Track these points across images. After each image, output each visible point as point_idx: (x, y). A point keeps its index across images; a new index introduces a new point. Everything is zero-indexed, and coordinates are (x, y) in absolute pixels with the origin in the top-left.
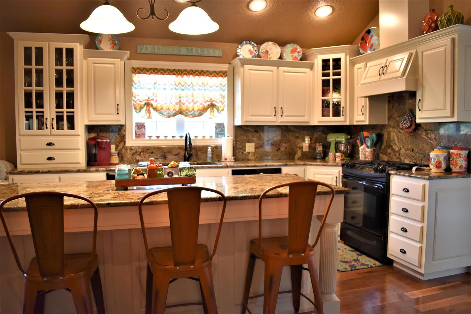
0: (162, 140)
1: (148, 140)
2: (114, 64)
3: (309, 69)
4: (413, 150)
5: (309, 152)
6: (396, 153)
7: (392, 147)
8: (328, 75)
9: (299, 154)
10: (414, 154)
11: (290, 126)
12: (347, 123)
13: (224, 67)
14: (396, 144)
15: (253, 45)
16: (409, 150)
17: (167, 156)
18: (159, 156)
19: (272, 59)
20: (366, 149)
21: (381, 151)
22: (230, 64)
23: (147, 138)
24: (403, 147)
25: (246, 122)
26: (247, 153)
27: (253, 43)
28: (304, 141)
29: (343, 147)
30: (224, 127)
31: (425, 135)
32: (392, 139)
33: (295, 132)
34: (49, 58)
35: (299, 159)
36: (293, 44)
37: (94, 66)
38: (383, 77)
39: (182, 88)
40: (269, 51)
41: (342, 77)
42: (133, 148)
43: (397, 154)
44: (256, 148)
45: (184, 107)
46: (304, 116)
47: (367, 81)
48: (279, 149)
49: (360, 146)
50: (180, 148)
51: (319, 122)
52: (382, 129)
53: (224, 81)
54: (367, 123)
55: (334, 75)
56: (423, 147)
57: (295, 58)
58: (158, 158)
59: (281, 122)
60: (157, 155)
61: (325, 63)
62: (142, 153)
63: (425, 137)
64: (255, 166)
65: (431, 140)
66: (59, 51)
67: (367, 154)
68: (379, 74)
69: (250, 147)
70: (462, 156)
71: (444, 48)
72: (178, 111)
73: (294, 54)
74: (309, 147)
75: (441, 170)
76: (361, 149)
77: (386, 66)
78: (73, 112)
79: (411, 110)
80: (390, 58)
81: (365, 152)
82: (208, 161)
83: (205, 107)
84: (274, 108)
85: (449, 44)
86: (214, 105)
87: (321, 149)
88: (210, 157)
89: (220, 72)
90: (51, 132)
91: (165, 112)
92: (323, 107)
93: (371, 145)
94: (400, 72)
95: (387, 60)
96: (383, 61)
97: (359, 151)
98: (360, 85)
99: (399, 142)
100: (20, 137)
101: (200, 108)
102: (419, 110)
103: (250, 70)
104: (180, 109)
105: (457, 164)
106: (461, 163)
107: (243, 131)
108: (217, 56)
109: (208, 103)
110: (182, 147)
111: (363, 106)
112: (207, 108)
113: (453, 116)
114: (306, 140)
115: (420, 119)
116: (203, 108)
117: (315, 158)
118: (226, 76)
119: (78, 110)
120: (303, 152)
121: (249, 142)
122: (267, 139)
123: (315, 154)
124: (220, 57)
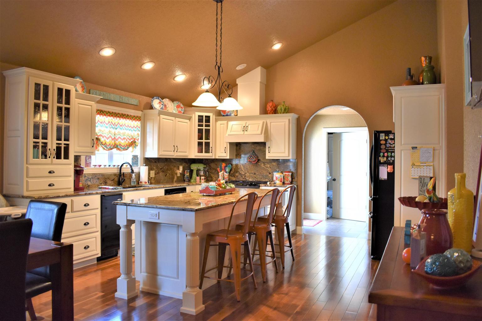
0: (102, 168)
1: (92, 169)
2: (91, 106)
3: (189, 121)
4: (255, 174)
5: (180, 176)
6: (242, 176)
7: (239, 172)
8: (202, 126)
9: (176, 178)
10: (255, 176)
11: (172, 158)
12: (213, 158)
13: (139, 113)
14: (242, 171)
15: (160, 100)
16: (253, 173)
17: (107, 181)
18: (102, 181)
19: (169, 111)
20: (225, 173)
21: (230, 175)
22: (142, 111)
23: (92, 167)
24: (248, 172)
25: (161, 155)
26: (151, 178)
27: (160, 99)
28: (178, 169)
29: (202, 173)
30: (138, 159)
32: (239, 167)
33: (174, 162)
34: (53, 95)
35: (176, 182)
36: (177, 102)
37: (79, 106)
38: (246, 133)
39: (116, 127)
40: (166, 105)
41: (211, 128)
42: (86, 176)
43: (244, 177)
44: (155, 174)
45: (117, 142)
46: (186, 152)
47: (232, 133)
48: (166, 175)
49: (220, 172)
50: (115, 175)
51: (195, 156)
52: (230, 161)
53: (138, 123)
54: (228, 158)
55: (205, 126)
56: (262, 172)
57: (180, 112)
58: (102, 183)
59: (176, 156)
60: (101, 181)
61: (200, 119)
62: (92, 180)
63: (263, 166)
64: (176, 186)
65: (267, 168)
66: (60, 90)
67: (226, 176)
68: (243, 131)
69: (153, 173)
70: (290, 176)
71: (285, 123)
72: (114, 146)
73: (179, 109)
74: (180, 173)
75: (281, 183)
76: (221, 173)
77: (247, 126)
78: (68, 145)
79: (254, 151)
80: (248, 122)
81: (224, 175)
82: (132, 184)
83: (130, 143)
84: (174, 146)
85: (287, 121)
86: (135, 142)
87: (188, 174)
88: (134, 182)
89: (137, 117)
90: (52, 161)
91: (108, 146)
92: (198, 147)
93: (229, 171)
94: (259, 132)
95: (246, 123)
96: (243, 123)
97: (218, 175)
98: (227, 135)
99: (244, 169)
100: (27, 165)
101: (127, 144)
102: (269, 152)
103: (163, 118)
104: (115, 144)
105: (288, 180)
106: (290, 179)
107: (149, 162)
108: (136, 104)
109: (132, 140)
110: (116, 174)
111: (225, 148)
112: (131, 144)
113: (289, 156)
114: (181, 168)
115: (269, 157)
116: (129, 144)
117: (184, 181)
118: (140, 120)
119: (71, 143)
120: (178, 177)
121: (152, 170)
122: (161, 168)
123: (184, 178)
124: (137, 106)
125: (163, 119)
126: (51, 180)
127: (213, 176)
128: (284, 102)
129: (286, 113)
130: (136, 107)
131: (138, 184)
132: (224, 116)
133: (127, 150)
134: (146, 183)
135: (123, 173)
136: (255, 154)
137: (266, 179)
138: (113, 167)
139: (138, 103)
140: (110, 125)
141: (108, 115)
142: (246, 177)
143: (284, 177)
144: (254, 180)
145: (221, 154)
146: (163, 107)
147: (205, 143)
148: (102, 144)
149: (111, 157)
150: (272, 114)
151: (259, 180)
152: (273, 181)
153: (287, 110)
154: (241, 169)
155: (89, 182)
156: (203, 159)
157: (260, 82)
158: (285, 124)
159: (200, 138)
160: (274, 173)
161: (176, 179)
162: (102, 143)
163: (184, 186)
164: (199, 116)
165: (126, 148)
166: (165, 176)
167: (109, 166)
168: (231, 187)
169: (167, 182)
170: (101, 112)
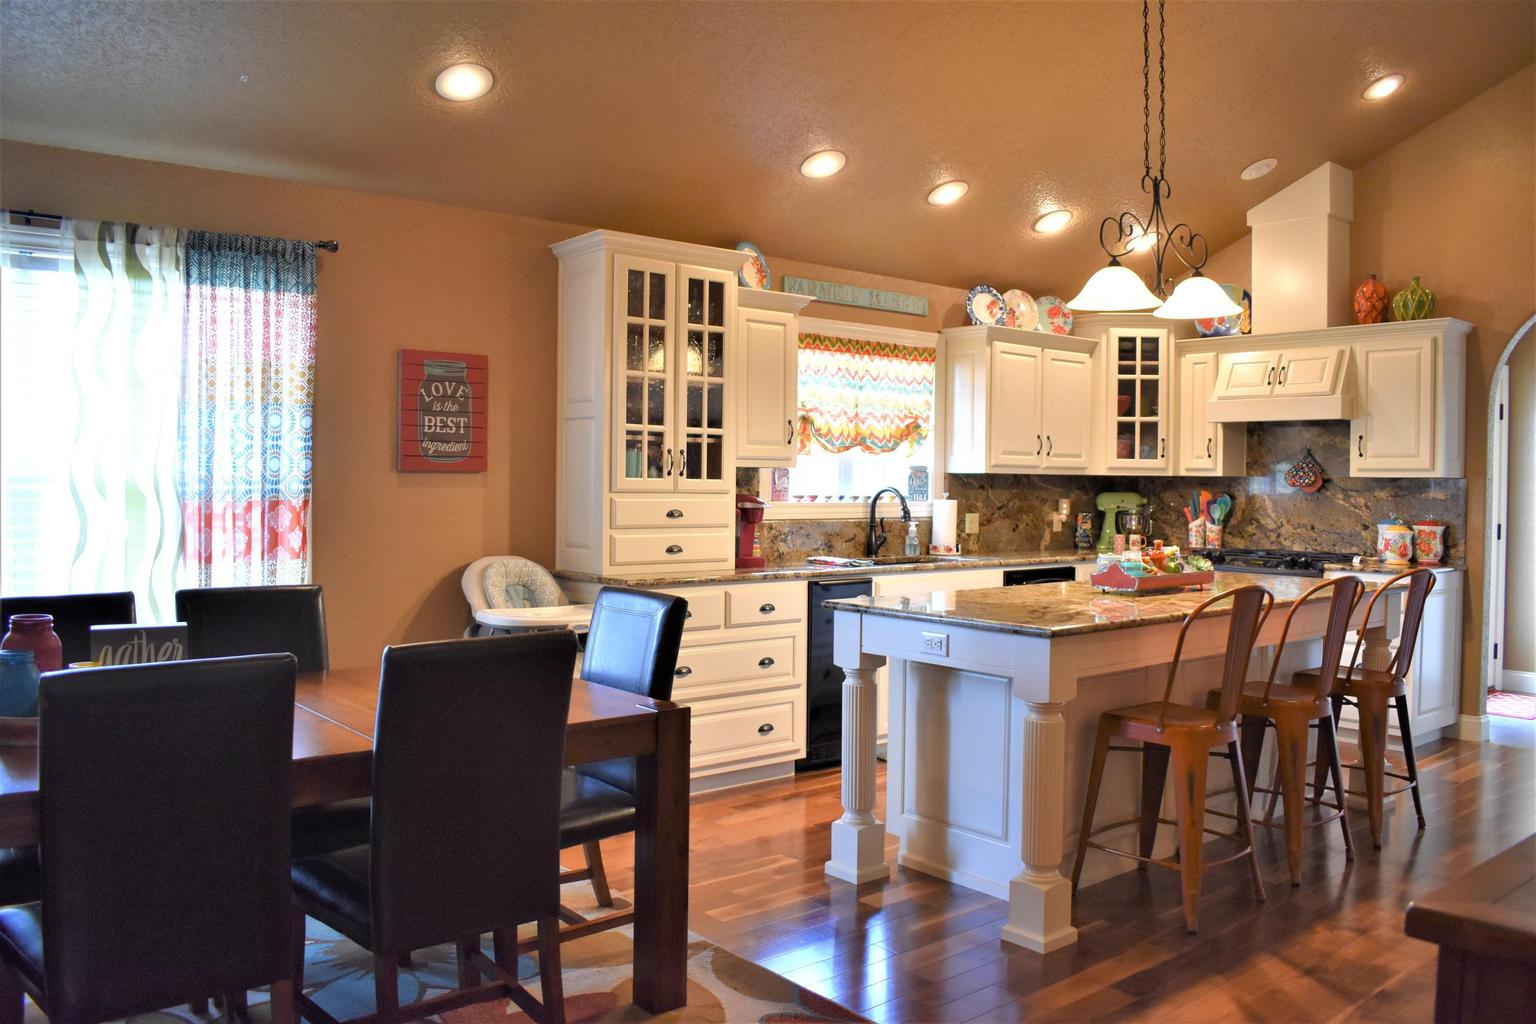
0: (821, 506)
1: (791, 506)
2: (784, 325)
3: (1088, 355)
4: (1313, 528)
5: (1061, 532)
6: (1269, 534)
7: (1259, 522)
8: (1132, 370)
9: (1046, 537)
10: (1315, 535)
11: (1035, 476)
12: (1170, 473)
13: (930, 339)
14: (1269, 516)
15: (995, 295)
16: (1305, 526)
17: (834, 542)
18: (819, 543)
19: (1024, 329)
20: (1209, 525)
21: (1228, 531)
22: (939, 332)
23: (792, 500)
24: (1288, 522)
25: (995, 466)
26: (966, 537)
27: (995, 292)
28: (1057, 509)
29: (1134, 523)
30: (927, 477)
31: (1343, 499)
32: (1258, 505)
33: (1042, 488)
34: (677, 300)
35: (1047, 549)
36: (1052, 298)
37: (749, 325)
38: (1279, 389)
39: (861, 384)
40: (1015, 309)
41: (1161, 377)
42: (774, 526)
43: (1273, 537)
44: (981, 524)
45: (864, 428)
46: (1079, 456)
47: (1232, 392)
48: (1017, 527)
49: (1193, 520)
50: (858, 525)
51: (1110, 469)
52: (1230, 486)
53: (928, 370)
54: (1219, 473)
55: (1143, 373)
56: (1338, 521)
57: (1059, 329)
58: (818, 549)
59: (1046, 468)
60: (816, 543)
61: (1126, 348)
62: (789, 538)
63: (1341, 502)
64: (1041, 563)
65: (1356, 508)
66: (696, 285)
67: (1211, 535)
68: (1269, 383)
69: (972, 522)
70: (1438, 536)
71: (1417, 352)
72: (855, 439)
73: (1055, 320)
74: (1063, 523)
75: (1405, 561)
76: (1194, 525)
77: (1283, 368)
78: (719, 437)
79: (1309, 451)
80: (1288, 354)
81: (1205, 532)
82: (909, 553)
83: (903, 431)
84: (1039, 437)
85: (1427, 346)
86: (918, 427)
87: (1088, 526)
88: (915, 546)
89: (925, 350)
90: (676, 484)
91: (837, 439)
92: (1119, 438)
93: (1222, 518)
94: (1325, 385)
95: (1281, 356)
96: (1270, 357)
97: (1187, 531)
98: (1214, 399)
99: (1276, 512)
100: (613, 496)
101: (893, 433)
102: (1361, 455)
103: (1003, 352)
104: (858, 434)
105: (1430, 550)
106: (1437, 547)
107: (961, 486)
108: (920, 313)
109: (908, 421)
110: (861, 522)
111: (1210, 440)
112: (906, 432)
113: (1433, 467)
114: (1065, 506)
115: (1360, 470)
116: (900, 432)
117: (1076, 547)
118: (933, 360)
119: (728, 432)
120: (1054, 535)
121: (971, 512)
122: (999, 505)
123: (1075, 537)
124: (924, 316)
125: (1004, 355)
126: (674, 537)
127: (1170, 533)
128: (1417, 279)
129: (1424, 318)
130: (919, 322)
131: (928, 553)
132: (1205, 336)
133: (893, 449)
134: (950, 550)
135: (882, 520)
136: (1315, 460)
137: (1352, 545)
138: (851, 501)
139: (927, 307)
140: (843, 376)
141: (836, 348)
142: (1282, 539)
143: (1413, 539)
144: (1310, 550)
145: (1195, 461)
146: (1004, 316)
147: (1143, 424)
148: (820, 435)
149: (846, 472)
150: (1374, 322)
151: (1326, 550)
152: (1375, 552)
153: (1429, 308)
154: (1265, 510)
155: (781, 544)
156: (1137, 477)
157: (1330, 216)
158: (1419, 355)
159: (1126, 408)
160: (1378, 525)
161: (1048, 541)
162: (818, 430)
163: (1068, 562)
164: (1122, 340)
165: (890, 445)
166: (1014, 530)
167: (841, 498)
168: (1199, 569)
169: (1020, 551)
170: (814, 341)
